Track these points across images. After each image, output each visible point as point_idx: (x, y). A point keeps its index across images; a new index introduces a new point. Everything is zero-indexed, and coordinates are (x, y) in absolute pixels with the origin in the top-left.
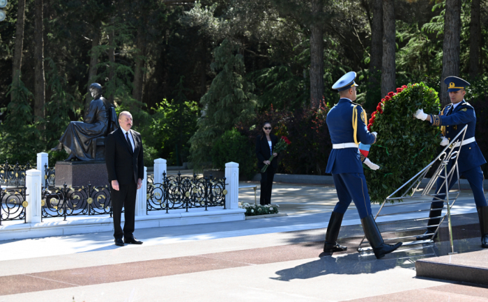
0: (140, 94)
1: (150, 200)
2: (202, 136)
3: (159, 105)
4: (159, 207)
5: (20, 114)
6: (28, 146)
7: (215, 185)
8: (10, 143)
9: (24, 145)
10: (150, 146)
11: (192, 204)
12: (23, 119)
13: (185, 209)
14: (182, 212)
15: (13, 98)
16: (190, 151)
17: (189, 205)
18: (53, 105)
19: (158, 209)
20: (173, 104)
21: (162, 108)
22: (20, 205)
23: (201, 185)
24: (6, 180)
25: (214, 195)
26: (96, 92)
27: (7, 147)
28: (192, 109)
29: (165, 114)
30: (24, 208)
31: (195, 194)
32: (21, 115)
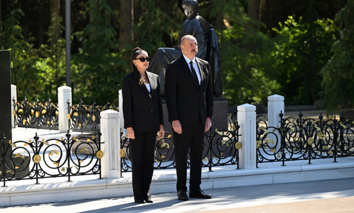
0: (257, 10)
1: (261, 149)
2: (338, 65)
3: (284, 24)
4: (273, 158)
5: (100, 40)
6: (111, 81)
7: (348, 129)
8: (89, 78)
9: (106, 80)
10: (272, 79)
11: (316, 154)
12: (105, 47)
13: (308, 161)
14: (303, 165)
15: (92, 19)
16: (322, 85)
17: (313, 155)
18: (143, 27)
19: (272, 161)
20: (301, 23)
21: (286, 29)
22: (93, 155)
23: (328, 130)
24: (80, 125)
25: (347, 142)
26: (190, 9)
27: (84, 83)
28: (327, 29)
29: (292, 37)
30: (99, 160)
31: (320, 141)
32: (102, 41)
